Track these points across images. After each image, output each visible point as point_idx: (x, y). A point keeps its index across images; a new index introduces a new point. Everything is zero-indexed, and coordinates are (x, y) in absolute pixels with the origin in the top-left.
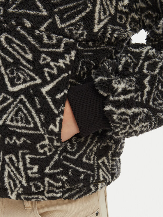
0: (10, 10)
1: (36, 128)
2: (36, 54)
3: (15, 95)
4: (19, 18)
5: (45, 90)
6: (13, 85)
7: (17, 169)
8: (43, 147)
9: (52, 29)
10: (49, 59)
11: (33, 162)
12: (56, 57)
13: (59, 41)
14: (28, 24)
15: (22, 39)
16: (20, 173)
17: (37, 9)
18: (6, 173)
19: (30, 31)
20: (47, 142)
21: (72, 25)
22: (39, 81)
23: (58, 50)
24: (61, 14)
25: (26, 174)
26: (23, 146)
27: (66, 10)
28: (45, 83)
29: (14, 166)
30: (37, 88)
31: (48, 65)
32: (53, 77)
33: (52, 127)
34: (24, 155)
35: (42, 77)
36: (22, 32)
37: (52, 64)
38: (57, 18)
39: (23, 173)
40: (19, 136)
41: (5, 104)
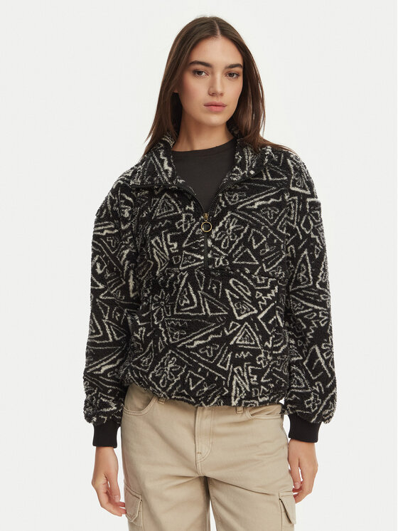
0: (234, 262)
1: (256, 345)
2: (253, 291)
3: (241, 322)
4: (242, 268)
5: (260, 317)
6: (239, 315)
7: (243, 378)
8: (260, 359)
9: (262, 273)
10: (261, 294)
11: (254, 372)
12: (265, 292)
13: (267, 281)
14: (248, 271)
15: (245, 282)
16: (245, 381)
17: (252, 260)
18: (234, 383)
19: (249, 276)
20: (262, 356)
21: (274, 269)
22: (256, 312)
23: (266, 287)
24: (266, 262)
25: (249, 381)
26: (248, 359)
27: (269, 259)
28: (260, 312)
29: (240, 376)
30: (255, 316)
31: (261, 299)
32: (265, 307)
33: (267, 343)
34: (248, 366)
35: (258, 308)
36: (245, 277)
37: (263, 298)
38: (264, 265)
39: (247, 381)
40: (245, 351)
41: (235, 329)
